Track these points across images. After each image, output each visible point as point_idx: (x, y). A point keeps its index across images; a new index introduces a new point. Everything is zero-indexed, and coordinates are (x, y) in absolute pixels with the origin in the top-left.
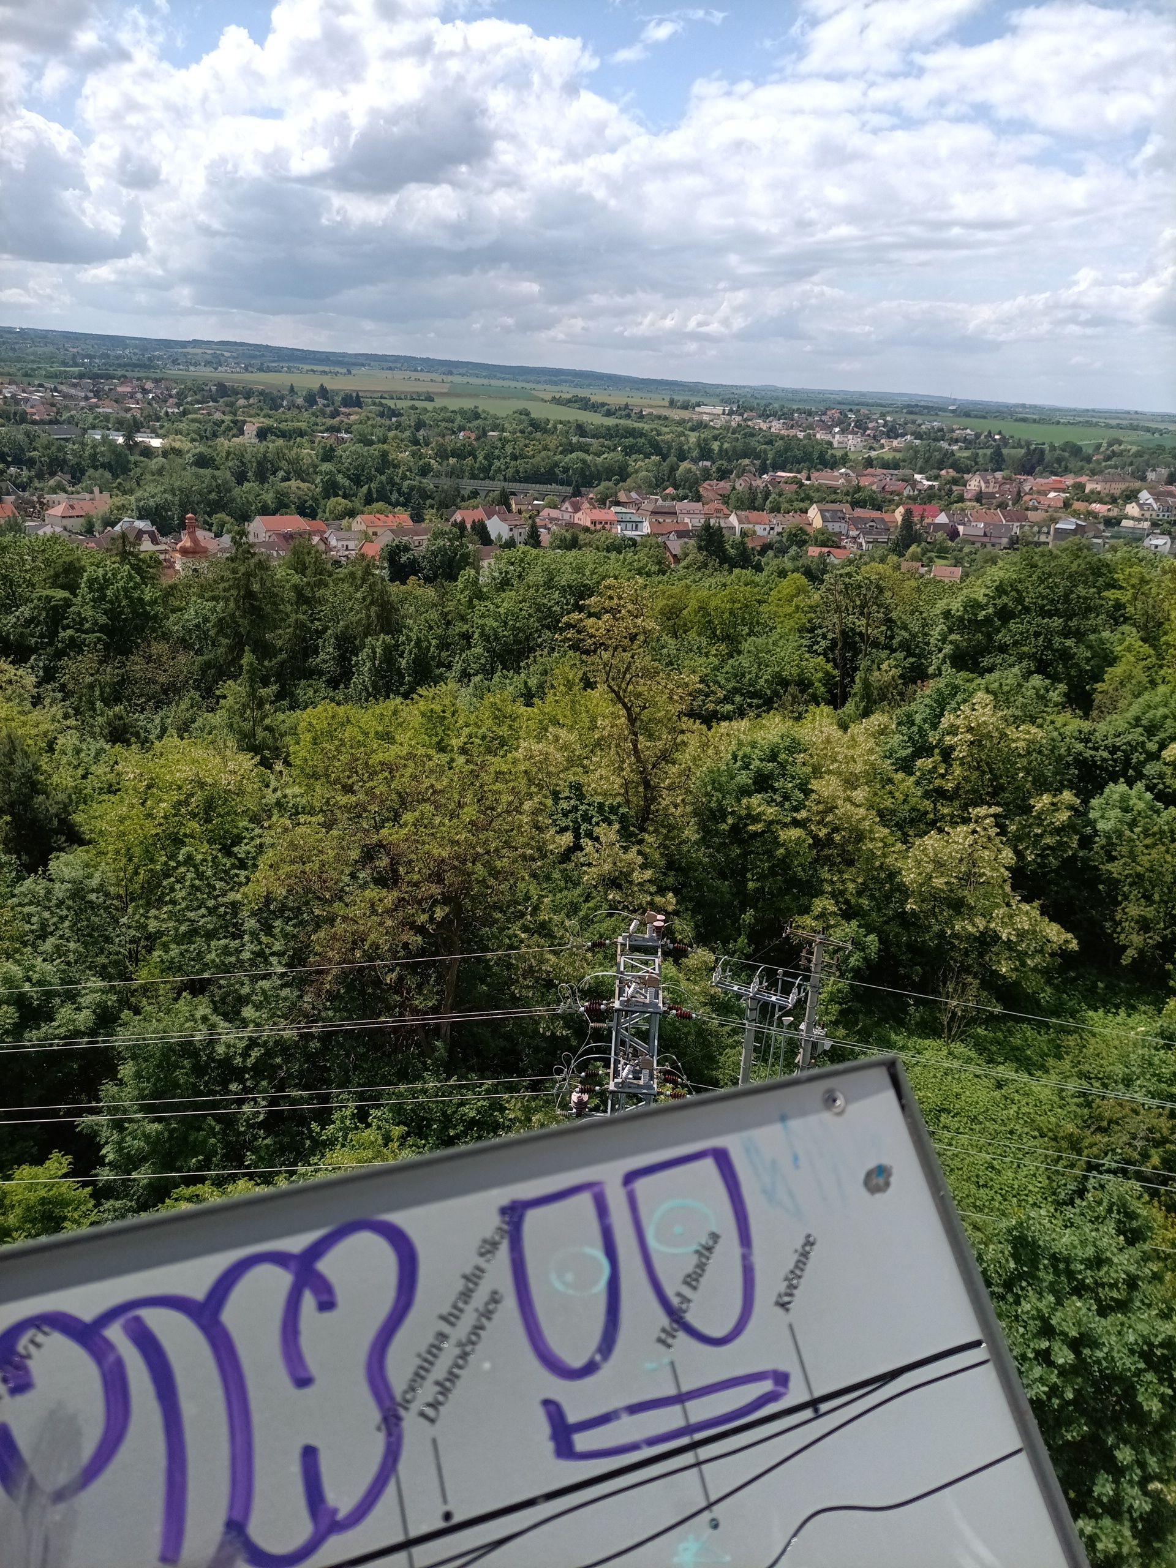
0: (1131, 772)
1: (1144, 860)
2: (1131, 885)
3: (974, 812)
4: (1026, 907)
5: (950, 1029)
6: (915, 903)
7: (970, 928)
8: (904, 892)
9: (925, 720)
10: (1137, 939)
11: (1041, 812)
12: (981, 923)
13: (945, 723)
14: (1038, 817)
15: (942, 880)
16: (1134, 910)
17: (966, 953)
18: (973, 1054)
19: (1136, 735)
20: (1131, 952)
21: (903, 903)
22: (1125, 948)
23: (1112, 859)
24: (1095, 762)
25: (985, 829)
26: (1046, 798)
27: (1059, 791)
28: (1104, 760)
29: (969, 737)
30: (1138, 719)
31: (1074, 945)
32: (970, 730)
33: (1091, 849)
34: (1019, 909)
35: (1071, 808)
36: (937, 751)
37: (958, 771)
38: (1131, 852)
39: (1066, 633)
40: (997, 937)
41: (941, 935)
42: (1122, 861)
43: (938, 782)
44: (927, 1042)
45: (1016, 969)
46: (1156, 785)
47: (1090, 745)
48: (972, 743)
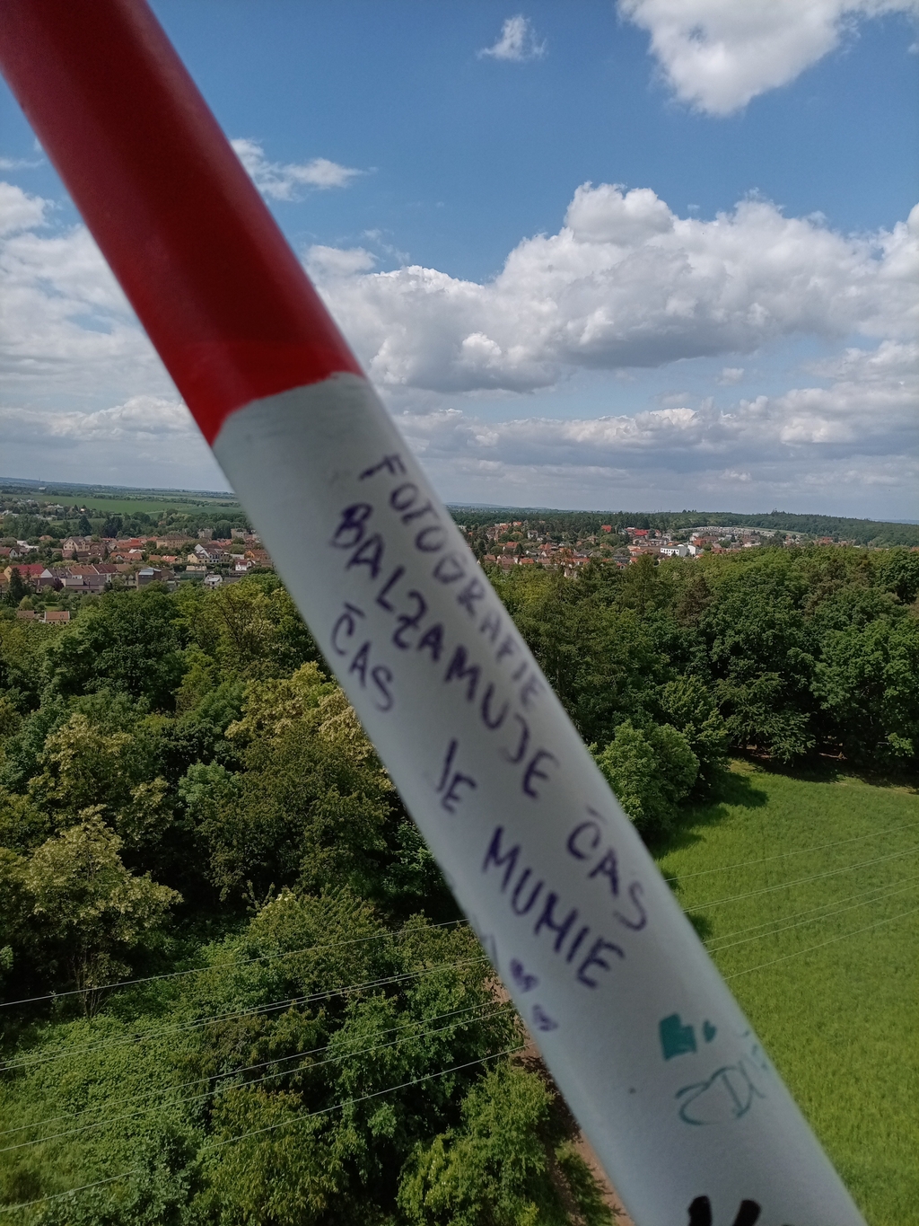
0: (205, 752)
1: (221, 816)
2: (216, 838)
3: (82, 813)
4: (137, 880)
5: (88, 1006)
6: (41, 905)
7: (93, 912)
8: (31, 899)
9: (31, 745)
10: (227, 879)
11: (140, 798)
12: (101, 904)
13: (48, 743)
14: (139, 804)
15: (63, 879)
16: (221, 857)
17: (95, 933)
18: (111, 1020)
19: (206, 724)
20: (225, 890)
21: (31, 908)
22: (220, 888)
23: (199, 822)
24: (178, 750)
25: (94, 825)
26: (142, 787)
27: (153, 779)
28: (184, 747)
29: (70, 751)
30: (206, 711)
31: (180, 899)
32: (70, 746)
33: (183, 819)
34: (132, 884)
35: (163, 790)
36: (45, 768)
37: (65, 781)
38: (213, 813)
39: (148, 655)
40: (118, 913)
41: (69, 926)
42: (206, 822)
43: (49, 795)
44: (71, 1025)
45: (138, 933)
46: (224, 758)
47: (173, 738)
48: (74, 756)
